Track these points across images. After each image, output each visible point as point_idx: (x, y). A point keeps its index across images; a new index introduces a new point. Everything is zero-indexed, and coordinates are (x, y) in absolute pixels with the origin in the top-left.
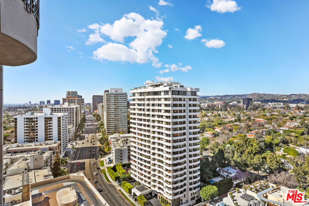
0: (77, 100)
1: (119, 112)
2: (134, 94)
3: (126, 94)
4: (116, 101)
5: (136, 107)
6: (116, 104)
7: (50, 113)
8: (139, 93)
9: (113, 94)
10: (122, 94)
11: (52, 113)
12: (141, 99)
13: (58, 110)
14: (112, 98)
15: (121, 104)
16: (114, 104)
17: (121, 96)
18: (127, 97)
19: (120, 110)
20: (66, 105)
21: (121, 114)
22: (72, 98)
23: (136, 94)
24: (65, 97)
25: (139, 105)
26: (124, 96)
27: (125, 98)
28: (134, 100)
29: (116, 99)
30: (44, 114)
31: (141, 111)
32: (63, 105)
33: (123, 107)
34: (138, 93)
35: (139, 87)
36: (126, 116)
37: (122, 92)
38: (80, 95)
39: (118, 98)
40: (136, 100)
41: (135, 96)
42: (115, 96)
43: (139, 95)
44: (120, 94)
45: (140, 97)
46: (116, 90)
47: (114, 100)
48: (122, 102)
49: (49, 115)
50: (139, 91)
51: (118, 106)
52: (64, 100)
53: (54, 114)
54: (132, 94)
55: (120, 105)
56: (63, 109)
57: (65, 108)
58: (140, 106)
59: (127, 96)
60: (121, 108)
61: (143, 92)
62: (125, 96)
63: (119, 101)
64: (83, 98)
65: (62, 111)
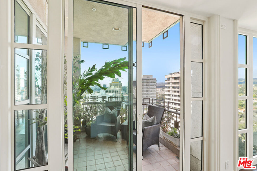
0: (119, 84)
1: (150, 93)
2: (169, 79)
3: (155, 79)
4: (148, 85)
5: (171, 89)
6: (148, 87)
7: (104, 93)
8: (174, 78)
9: (145, 80)
10: (152, 80)
11: (106, 93)
12: (176, 83)
13: (108, 91)
14: (145, 83)
15: (152, 87)
16: (147, 87)
17: (151, 81)
18: (156, 82)
19: (151, 92)
20: (113, 88)
21: (151, 95)
22: (115, 83)
23: (171, 79)
24: (111, 82)
25: (173, 87)
26: (153, 81)
27: (155, 83)
28: (169, 83)
29: (148, 83)
30: (101, 94)
31: (176, 93)
32: (111, 88)
33: (153, 89)
34: (172, 78)
35: (173, 73)
36: (155, 96)
37: (152, 77)
38: (120, 81)
39: (149, 83)
40: (171, 83)
41: (170, 80)
42: (147, 81)
43: (174, 79)
44: (151, 80)
45: (175, 81)
46: (148, 76)
47: (147, 84)
48: (152, 86)
49: (104, 95)
50: (174, 76)
51: (149, 89)
52: (111, 84)
53: (107, 94)
54: (167, 79)
55: (150, 88)
56: (111, 90)
57: (112, 90)
58: (175, 88)
59: (156, 80)
60: (151, 90)
61: (178, 77)
62: (155, 81)
63: (150, 85)
64: (121, 82)
65: (110, 92)
